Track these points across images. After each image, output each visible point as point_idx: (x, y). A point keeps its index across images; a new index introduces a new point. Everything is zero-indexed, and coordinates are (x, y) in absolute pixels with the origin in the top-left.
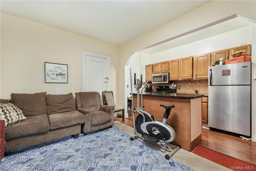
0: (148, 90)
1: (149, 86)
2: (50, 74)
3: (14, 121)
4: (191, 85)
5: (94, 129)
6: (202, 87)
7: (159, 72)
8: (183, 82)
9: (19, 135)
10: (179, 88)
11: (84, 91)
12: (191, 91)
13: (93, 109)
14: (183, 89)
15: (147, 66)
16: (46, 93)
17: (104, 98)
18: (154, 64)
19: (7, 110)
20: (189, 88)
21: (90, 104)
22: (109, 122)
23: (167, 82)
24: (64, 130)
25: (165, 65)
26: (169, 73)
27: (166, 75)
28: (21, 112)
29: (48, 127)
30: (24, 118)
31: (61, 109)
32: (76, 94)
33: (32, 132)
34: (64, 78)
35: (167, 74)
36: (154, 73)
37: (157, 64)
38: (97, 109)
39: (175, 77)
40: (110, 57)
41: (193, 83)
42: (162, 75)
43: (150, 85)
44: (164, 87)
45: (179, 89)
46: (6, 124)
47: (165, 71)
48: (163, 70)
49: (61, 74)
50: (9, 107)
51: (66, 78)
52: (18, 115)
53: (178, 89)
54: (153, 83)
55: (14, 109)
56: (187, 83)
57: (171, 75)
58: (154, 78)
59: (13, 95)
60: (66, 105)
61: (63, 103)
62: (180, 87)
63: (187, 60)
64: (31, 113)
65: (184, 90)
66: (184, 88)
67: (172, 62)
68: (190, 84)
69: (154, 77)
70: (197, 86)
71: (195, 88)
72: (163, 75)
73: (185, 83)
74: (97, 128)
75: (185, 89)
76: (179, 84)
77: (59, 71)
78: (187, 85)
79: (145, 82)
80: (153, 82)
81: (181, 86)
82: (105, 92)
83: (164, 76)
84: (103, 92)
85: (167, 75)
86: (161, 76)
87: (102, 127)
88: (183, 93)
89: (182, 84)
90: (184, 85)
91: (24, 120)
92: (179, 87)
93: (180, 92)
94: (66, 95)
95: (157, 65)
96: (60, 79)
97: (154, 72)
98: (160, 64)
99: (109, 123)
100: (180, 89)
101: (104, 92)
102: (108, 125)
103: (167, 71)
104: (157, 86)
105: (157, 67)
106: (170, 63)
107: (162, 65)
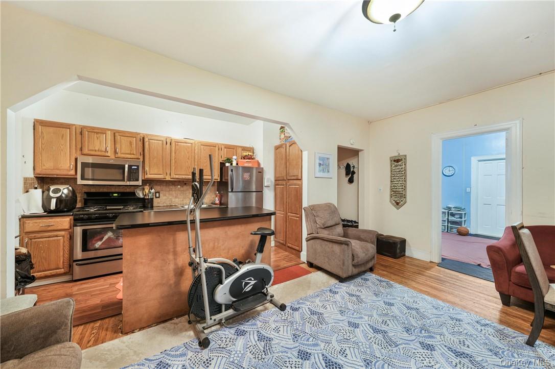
0: (62, 206)
4: (182, 189)
7: (109, 154)
8: (165, 184)
10: (157, 195)
14: (165, 198)
15: (40, 123)
20: (177, 195)
25: (129, 139)
27: (135, 166)
35: (139, 164)
39: (158, 173)
42: (124, 165)
44: (115, 195)
45: (156, 197)
47: (130, 154)
54: (80, 182)
56: (175, 185)
57: (147, 167)
58: (87, 169)
62: (159, 193)
65: (168, 200)
66: (167, 195)
68: (179, 187)
71: (188, 194)
72: (127, 166)
73: (169, 185)
75: (170, 197)
76: (158, 188)
78: (173, 189)
80: (83, 179)
81: (162, 190)
83: (130, 167)
85: (138, 166)
86: (120, 167)
88: (166, 205)
89: (164, 187)
90: (168, 189)
92: (156, 193)
93: (158, 203)
95: (97, 133)
98: (108, 133)
100: (159, 197)
103: (134, 154)
104: (85, 192)
105: (98, 138)
106: (146, 140)
107: (118, 137)
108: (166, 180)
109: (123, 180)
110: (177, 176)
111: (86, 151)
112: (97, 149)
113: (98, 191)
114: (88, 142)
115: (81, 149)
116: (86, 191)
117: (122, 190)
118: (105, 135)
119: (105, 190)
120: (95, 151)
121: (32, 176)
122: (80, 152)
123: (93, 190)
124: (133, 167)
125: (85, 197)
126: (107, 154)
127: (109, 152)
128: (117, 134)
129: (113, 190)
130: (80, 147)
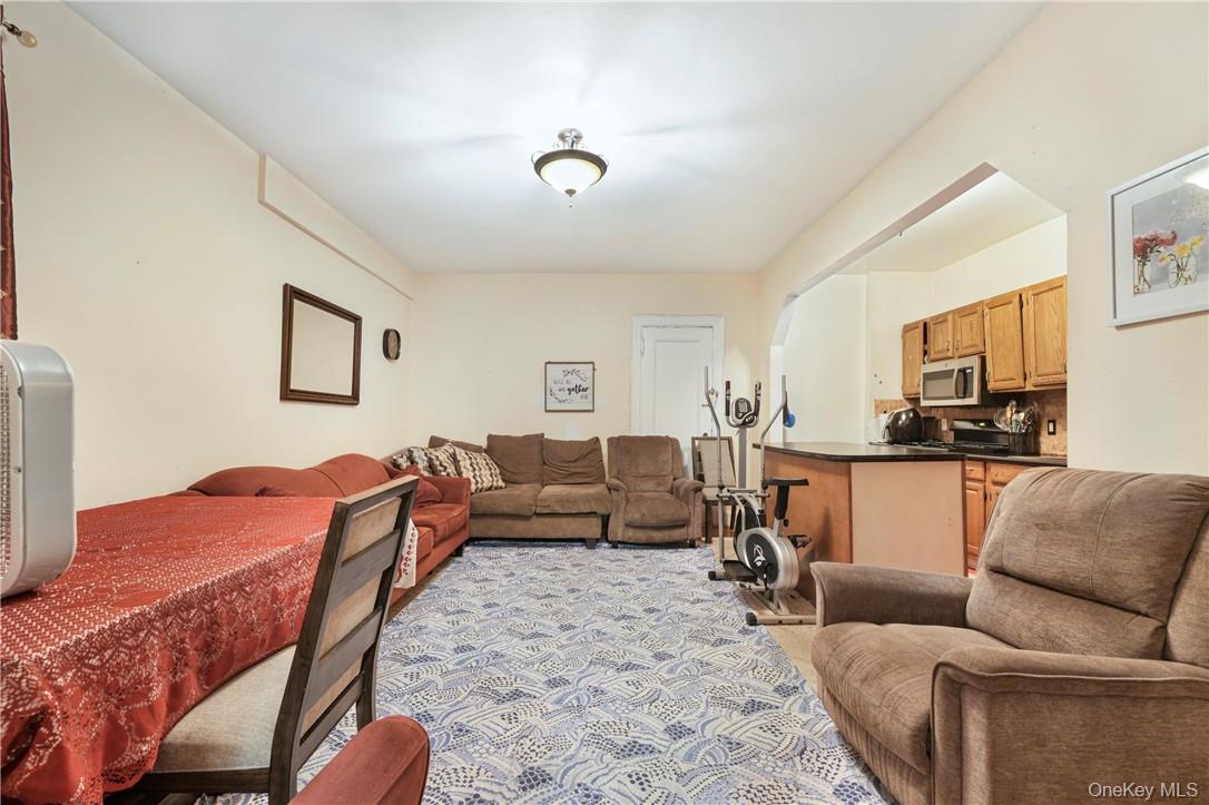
1: (904, 417)
2: (555, 388)
3: (485, 485)
5: (631, 535)
7: (950, 354)
9: (489, 511)
10: (1051, 425)
11: (635, 433)
13: (649, 485)
15: (907, 329)
16: (543, 435)
17: (697, 457)
18: (932, 318)
19: (477, 464)
21: (642, 471)
22: (682, 526)
23: (973, 400)
24: (564, 520)
25: (971, 318)
26: (983, 360)
27: (969, 368)
28: (498, 471)
29: (531, 505)
30: (501, 483)
31: (569, 475)
32: (610, 441)
33: (506, 510)
34: (586, 397)
35: (975, 362)
36: (933, 361)
37: (941, 319)
38: (661, 488)
39: (1007, 377)
40: (723, 319)
42: (953, 370)
43: (911, 415)
44: (982, 424)
45: (1050, 433)
46: (473, 487)
47: (971, 346)
48: (964, 345)
49: (578, 389)
50: (481, 459)
51: (590, 397)
52: (491, 475)
53: (1044, 433)
54: (924, 403)
55: (487, 464)
57: (989, 368)
58: (929, 383)
59: (491, 438)
60: (583, 467)
61: (575, 461)
62: (1054, 422)
63: (1050, 293)
64: (515, 477)
67: (995, 304)
69: (928, 377)
72: (956, 370)
74: (642, 536)
76: (1053, 410)
77: (574, 381)
79: (896, 401)
80: (925, 398)
81: (1059, 416)
82: (705, 437)
83: (960, 372)
84: (694, 439)
85: (972, 368)
86: (948, 374)
87: (658, 536)
91: (501, 488)
92: (1049, 421)
93: (1054, 447)
94: (583, 443)
95: (941, 322)
96: (577, 401)
97: (933, 356)
98: (950, 317)
99: (683, 531)
100: (1054, 433)
101: (697, 439)
102: (677, 534)
103: (976, 346)
105: (941, 331)
106: (986, 311)
107: (958, 321)
108: (1027, 389)
112: (940, 348)
114: (934, 341)
118: (946, 324)
120: (940, 352)
121: (902, 398)
124: (967, 371)
128: (956, 316)
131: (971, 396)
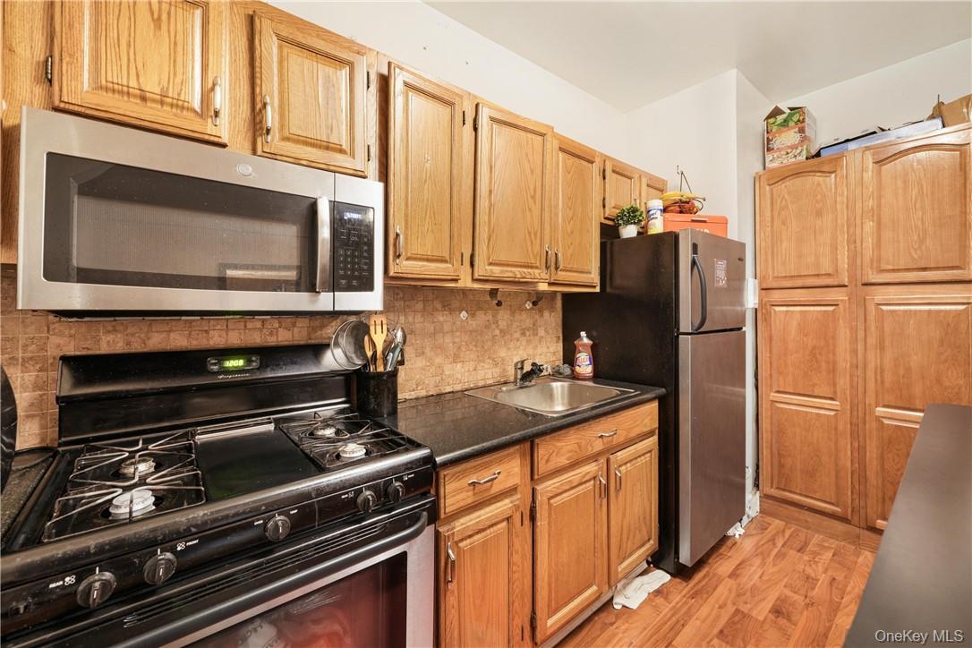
4: (473, 324)
6: (517, 335)
7: (223, 129)
8: (420, 306)
12: (471, 365)
14: (420, 363)
20: (459, 348)
23: (373, 300)
27: (358, 208)
41: (481, 309)
42: (316, 203)
44: (233, 363)
47: (327, 147)
48: (293, 129)
56: (451, 311)
66: (427, 351)
68: (464, 314)
70: (501, 331)
71: (489, 343)
72: (324, 205)
73: (435, 310)
75: (438, 360)
78: (446, 327)
88: (423, 393)
89: (419, 318)
90: (428, 328)
103: (341, 151)
104: (66, 360)
105: (157, 22)
106: (397, 86)
107: (269, 47)
108: (460, 284)
109: (307, 282)
110: (497, 271)
111: (79, 85)
112: (152, 86)
113: (137, 347)
114: (96, 38)
115: (47, 74)
116: (71, 350)
117: (256, 336)
118: (198, 12)
119: (178, 339)
120: (144, 99)
122: (39, 90)
123: (110, 342)
124: (348, 216)
125: (67, 389)
126: (209, 129)
127: (224, 115)
128: (265, 27)
129: (217, 337)
130: (40, 55)
131: (367, 285)
